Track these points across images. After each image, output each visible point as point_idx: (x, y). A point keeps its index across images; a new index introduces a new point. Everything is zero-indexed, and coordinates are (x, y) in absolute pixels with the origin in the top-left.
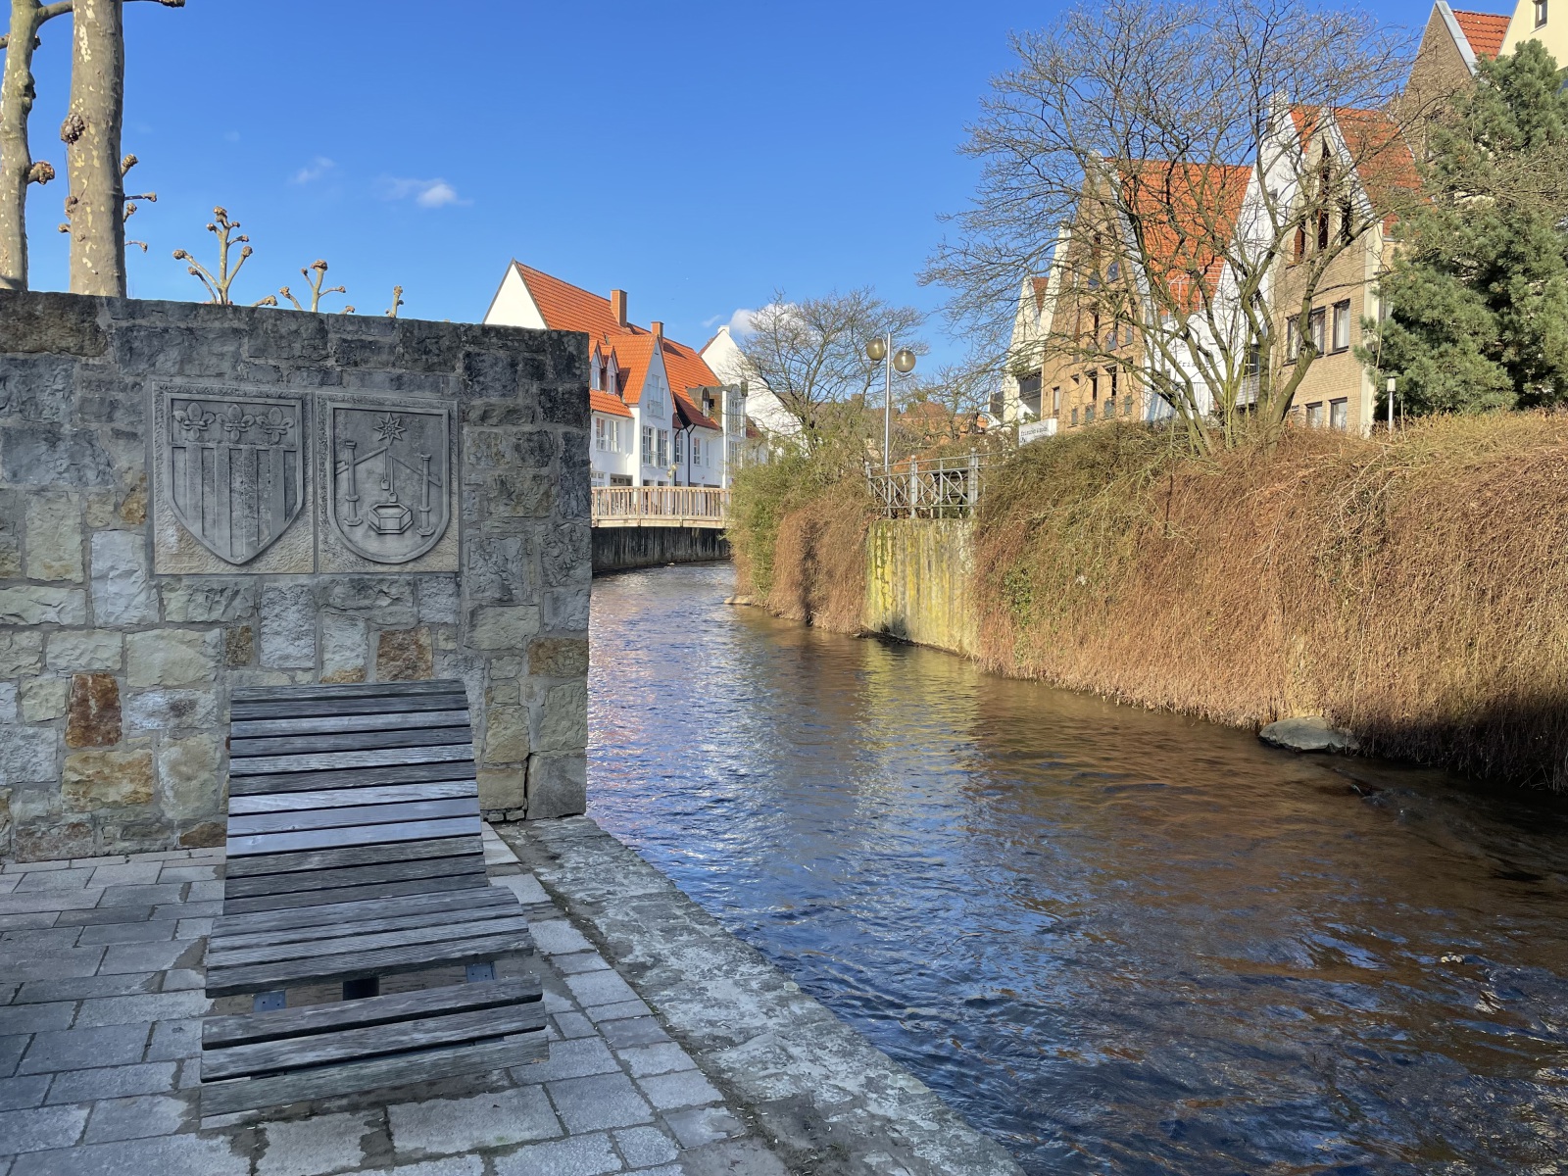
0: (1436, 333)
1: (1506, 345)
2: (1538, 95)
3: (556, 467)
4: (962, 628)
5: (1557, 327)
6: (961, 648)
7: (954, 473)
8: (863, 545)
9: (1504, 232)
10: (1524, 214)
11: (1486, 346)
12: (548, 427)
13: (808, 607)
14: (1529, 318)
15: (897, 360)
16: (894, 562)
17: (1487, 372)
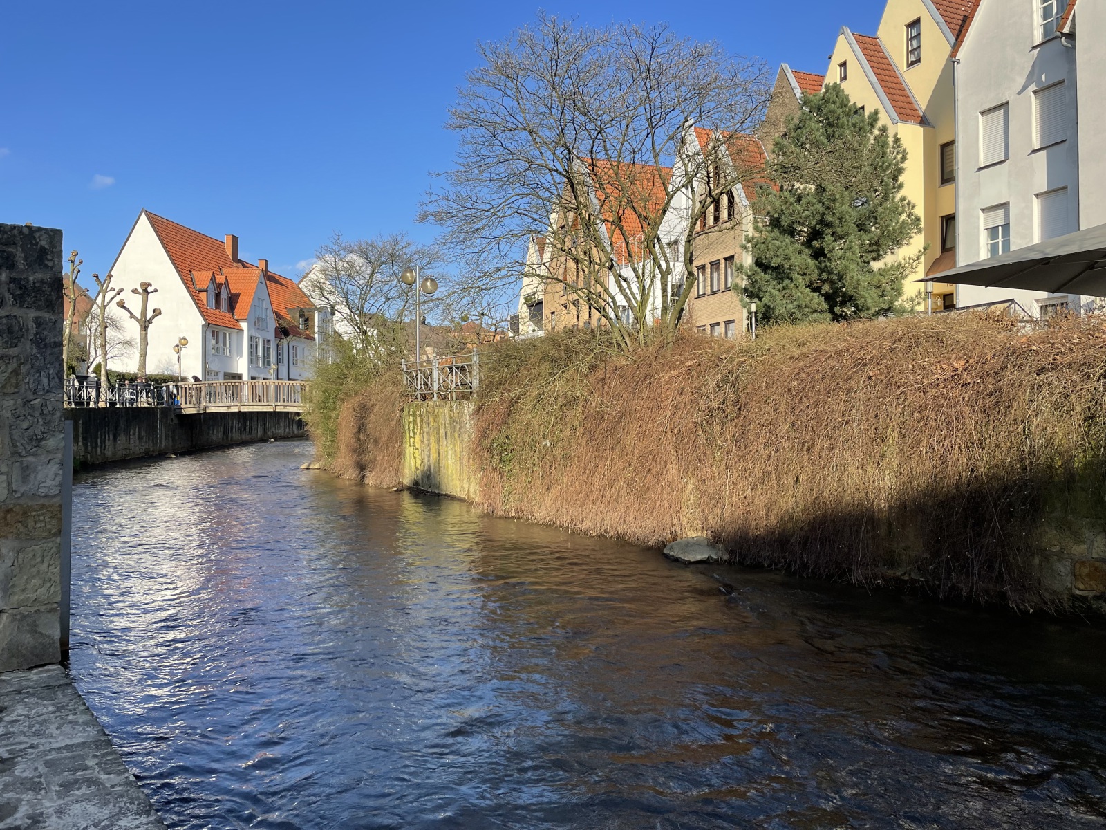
0: (780, 273)
1: (824, 282)
2: (838, 118)
3: (27, 348)
4: (469, 481)
5: (853, 269)
6: (468, 496)
7: (463, 367)
8: (399, 420)
9: (819, 207)
10: (831, 195)
11: (811, 282)
12: (17, 311)
13: (362, 468)
14: (836, 265)
15: (423, 285)
16: (422, 434)
17: (812, 300)
